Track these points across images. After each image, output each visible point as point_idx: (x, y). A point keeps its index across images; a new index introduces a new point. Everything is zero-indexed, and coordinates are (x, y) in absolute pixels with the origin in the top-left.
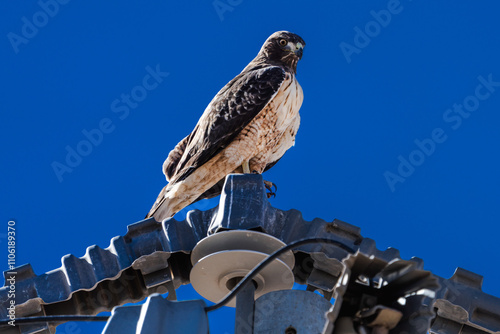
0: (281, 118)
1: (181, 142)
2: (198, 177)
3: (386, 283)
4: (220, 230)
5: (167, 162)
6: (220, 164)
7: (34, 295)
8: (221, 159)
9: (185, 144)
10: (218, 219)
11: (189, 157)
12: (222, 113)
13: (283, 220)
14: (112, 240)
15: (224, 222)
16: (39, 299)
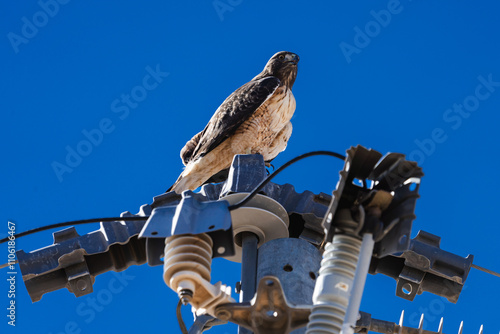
0: (275, 120)
1: (197, 136)
2: (207, 160)
3: (377, 183)
4: (230, 193)
5: (184, 149)
6: (225, 151)
7: (78, 247)
8: (226, 147)
9: (199, 137)
10: (228, 186)
11: (201, 145)
12: (228, 111)
13: (279, 192)
14: (141, 208)
15: (233, 187)
16: (82, 250)
